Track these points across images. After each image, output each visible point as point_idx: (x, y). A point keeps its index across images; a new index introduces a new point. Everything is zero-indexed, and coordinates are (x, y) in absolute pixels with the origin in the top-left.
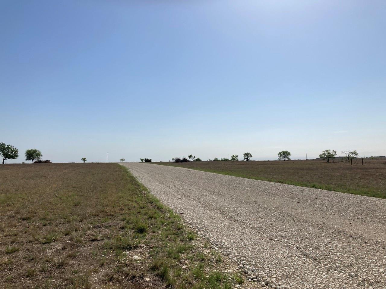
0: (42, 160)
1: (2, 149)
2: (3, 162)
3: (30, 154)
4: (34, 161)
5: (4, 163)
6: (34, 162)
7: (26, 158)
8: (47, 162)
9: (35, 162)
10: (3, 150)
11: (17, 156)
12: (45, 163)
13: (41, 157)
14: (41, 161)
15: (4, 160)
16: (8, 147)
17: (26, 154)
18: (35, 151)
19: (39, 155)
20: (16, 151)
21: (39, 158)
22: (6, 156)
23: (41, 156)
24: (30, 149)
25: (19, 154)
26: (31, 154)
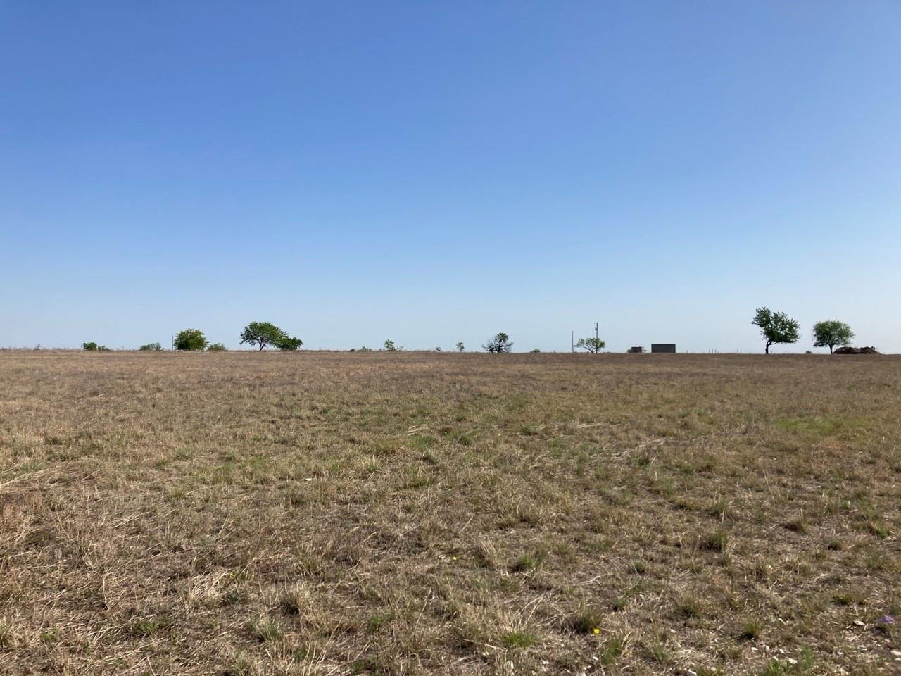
0: (853, 346)
1: (763, 321)
2: (767, 350)
3: (823, 331)
4: (835, 348)
5: (769, 352)
6: (833, 350)
7: (815, 340)
8: (867, 351)
9: (837, 352)
10: (766, 325)
11: (796, 337)
12: (861, 353)
13: (850, 339)
14: (850, 349)
15: (767, 346)
16: (776, 315)
17: (815, 333)
18: (836, 325)
19: (845, 334)
20: (792, 326)
21: (846, 342)
22: (773, 336)
23: (851, 336)
24: (823, 321)
25: (799, 332)
26: (826, 333)
